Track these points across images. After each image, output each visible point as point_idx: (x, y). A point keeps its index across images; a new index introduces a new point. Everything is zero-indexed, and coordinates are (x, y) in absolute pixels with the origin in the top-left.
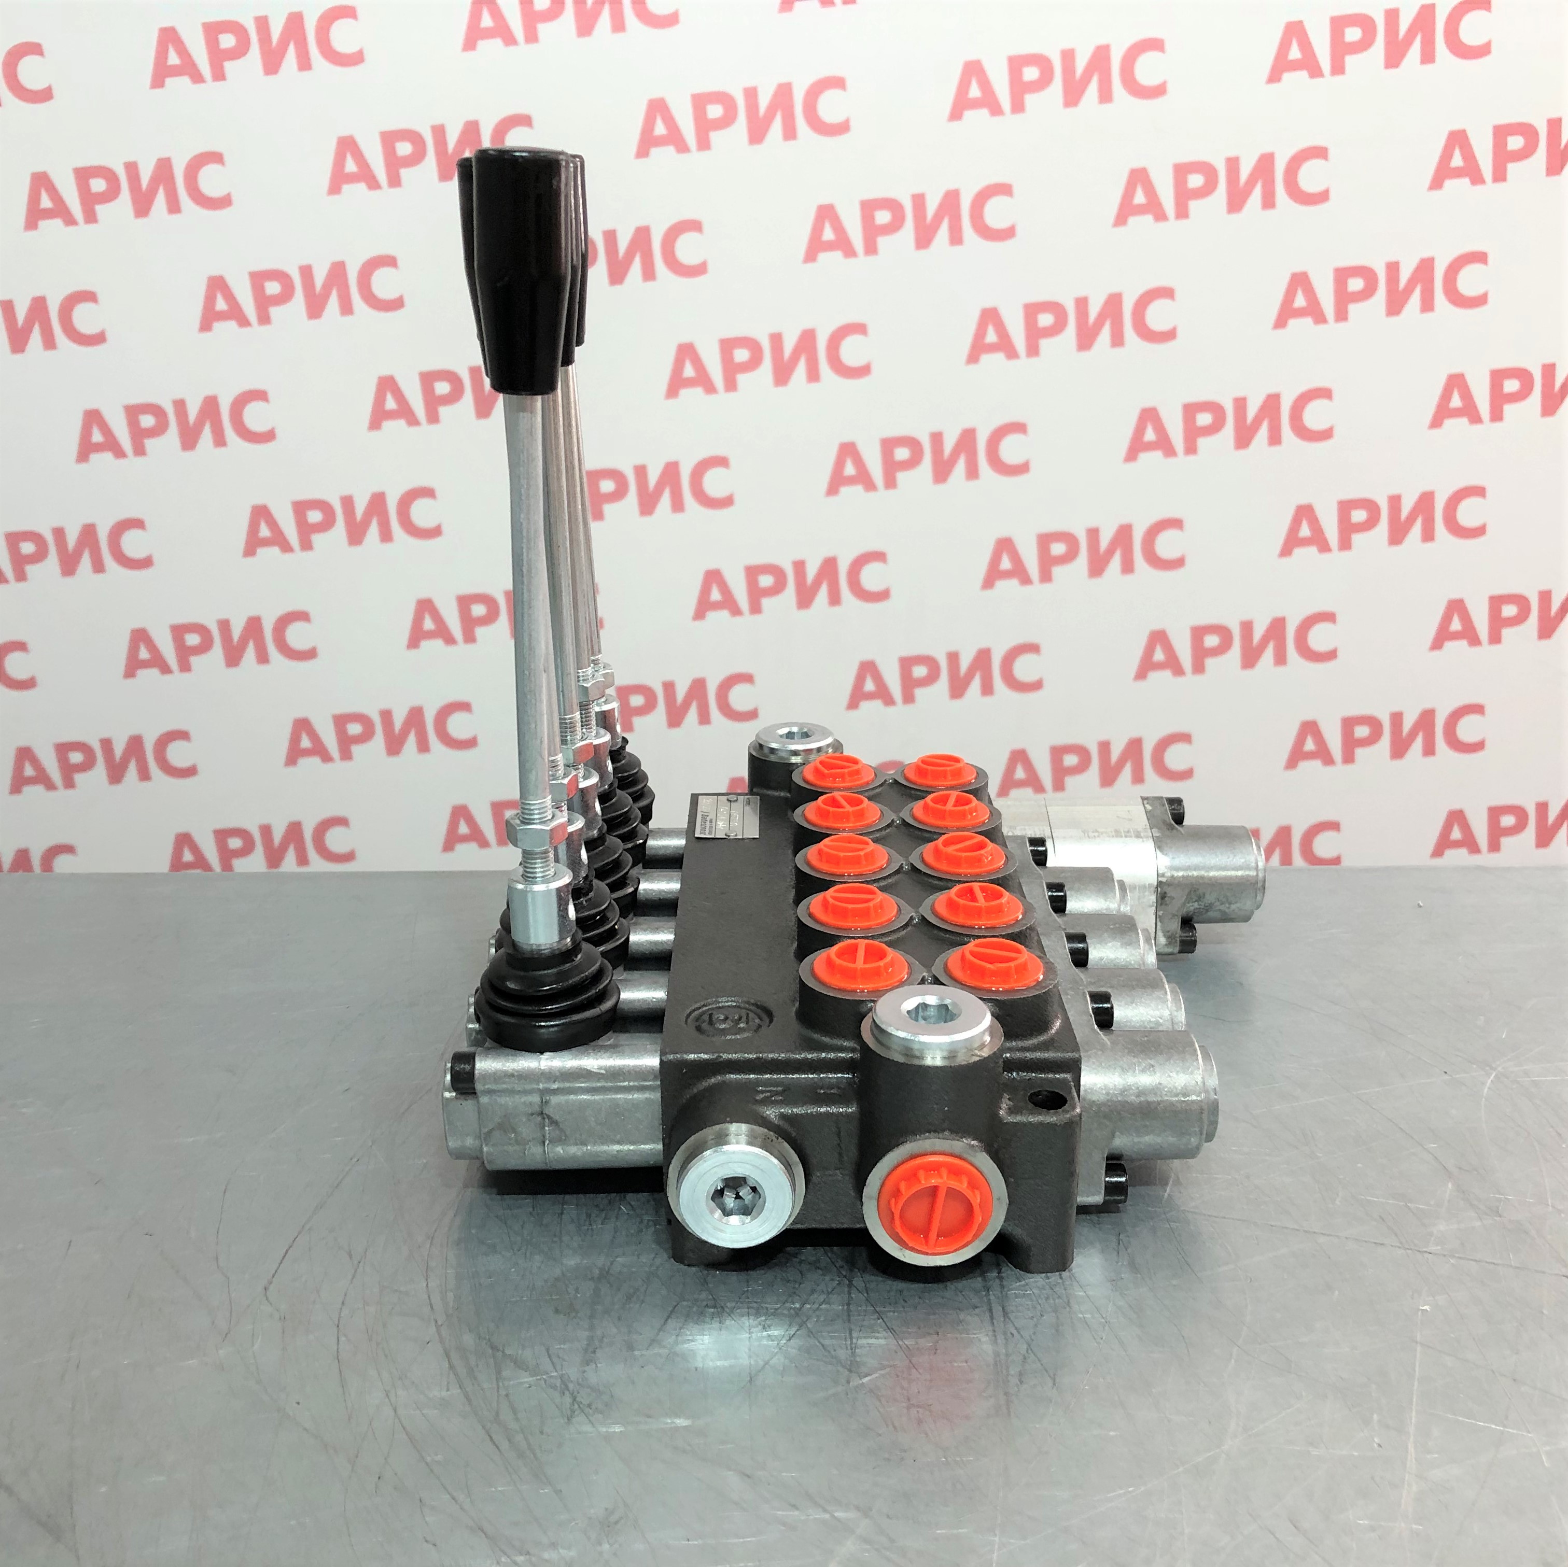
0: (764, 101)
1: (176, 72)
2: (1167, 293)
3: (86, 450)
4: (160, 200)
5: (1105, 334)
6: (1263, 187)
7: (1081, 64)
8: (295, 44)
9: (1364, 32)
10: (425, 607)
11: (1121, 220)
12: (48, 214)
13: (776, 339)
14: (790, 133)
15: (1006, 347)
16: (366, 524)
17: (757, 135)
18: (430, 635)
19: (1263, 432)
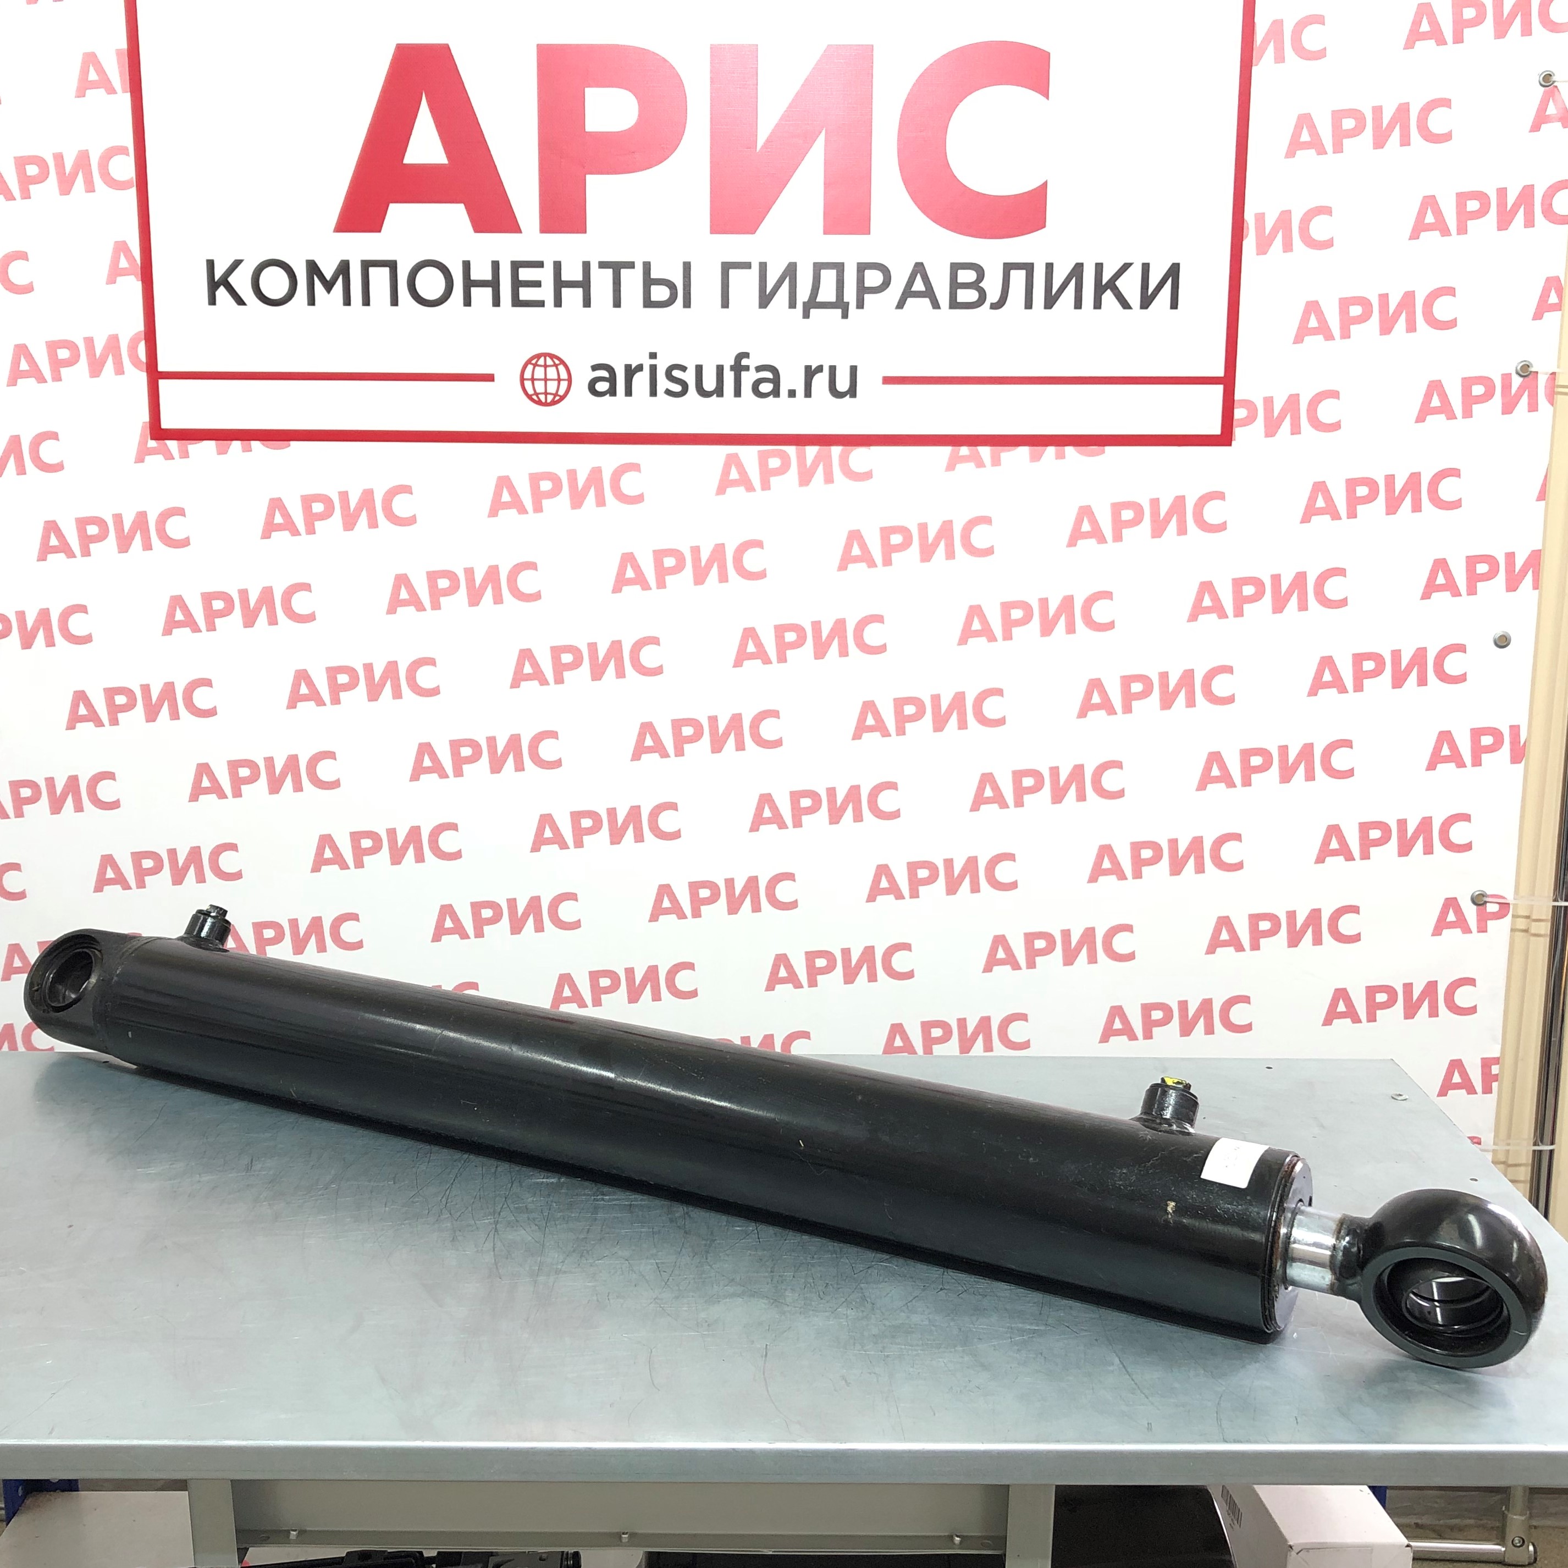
0: (705, 556)
1: (279, 528)
2: (999, 692)
3: (196, 793)
4: (263, 615)
5: (954, 720)
6: (1066, 618)
7: (932, 534)
8: (366, 510)
9: (1135, 513)
10: (447, 910)
11: (963, 641)
12: (180, 624)
13: (713, 720)
14: (723, 578)
15: (881, 728)
16: (405, 848)
17: (700, 578)
18: (450, 932)
19: (1072, 792)
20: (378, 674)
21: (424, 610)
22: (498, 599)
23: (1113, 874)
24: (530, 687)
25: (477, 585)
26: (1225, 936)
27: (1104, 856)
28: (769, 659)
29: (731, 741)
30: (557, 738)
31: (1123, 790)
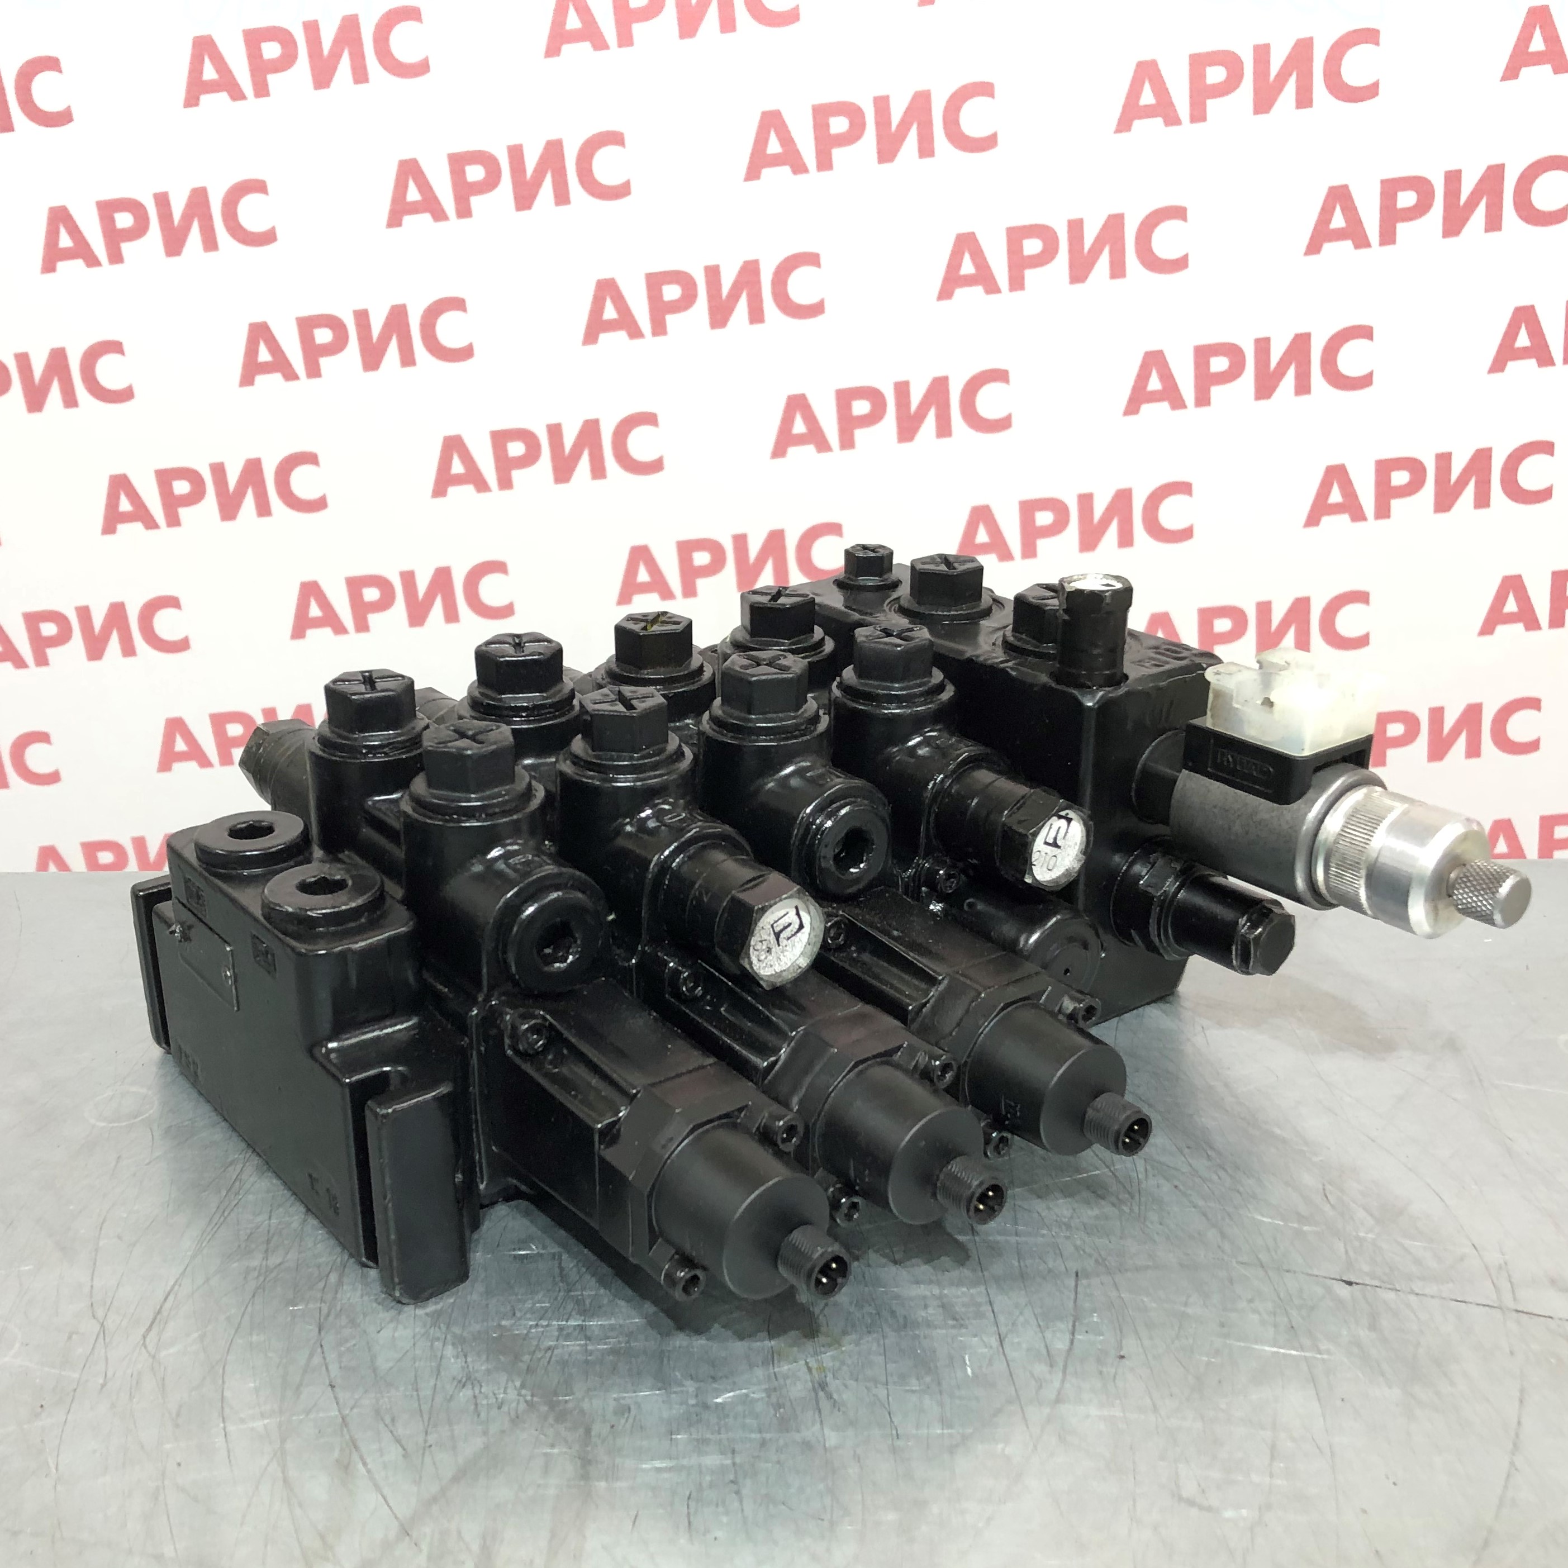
20: (177, 210)
21: (243, 97)
22: (360, 75)
23: (1343, 512)
24: (418, 223)
25: (326, 51)
26: (1511, 606)
27: (1332, 485)
28: (804, 164)
29: (742, 306)
30: (465, 310)
31: (1370, 375)
